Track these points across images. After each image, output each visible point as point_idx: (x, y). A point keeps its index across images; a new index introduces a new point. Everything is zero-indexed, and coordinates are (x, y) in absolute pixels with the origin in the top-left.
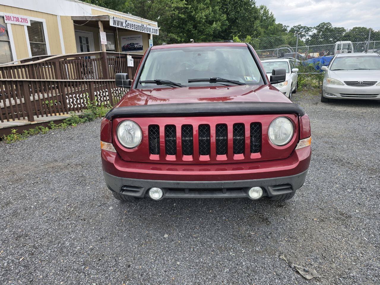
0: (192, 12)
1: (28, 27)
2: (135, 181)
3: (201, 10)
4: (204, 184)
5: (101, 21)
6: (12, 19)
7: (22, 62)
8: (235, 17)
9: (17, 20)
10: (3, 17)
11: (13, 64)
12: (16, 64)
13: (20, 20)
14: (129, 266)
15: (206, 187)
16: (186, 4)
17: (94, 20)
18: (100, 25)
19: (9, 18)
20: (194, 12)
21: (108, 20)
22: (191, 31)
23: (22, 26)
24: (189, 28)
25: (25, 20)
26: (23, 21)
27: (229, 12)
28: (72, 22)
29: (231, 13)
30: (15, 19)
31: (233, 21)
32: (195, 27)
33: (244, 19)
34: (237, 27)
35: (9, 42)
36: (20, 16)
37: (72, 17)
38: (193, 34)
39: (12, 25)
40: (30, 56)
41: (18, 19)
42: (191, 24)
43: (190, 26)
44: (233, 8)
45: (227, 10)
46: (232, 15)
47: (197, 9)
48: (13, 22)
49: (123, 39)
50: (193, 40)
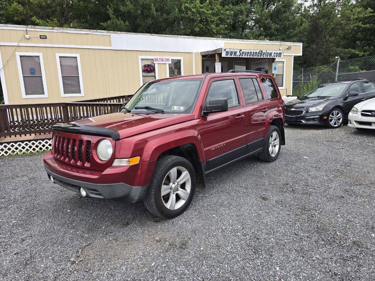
1: (169, 64)
5: (218, 54)
6: (159, 60)
9: (162, 60)
10: (153, 59)
13: (164, 60)
17: (213, 53)
18: (217, 57)
19: (156, 60)
21: (221, 52)
23: (165, 64)
25: (168, 60)
26: (166, 61)
28: (201, 57)
30: (161, 60)
35: (155, 76)
36: (164, 57)
37: (200, 53)
39: (159, 64)
48: (159, 62)
49: (253, 64)
50: (338, 57)
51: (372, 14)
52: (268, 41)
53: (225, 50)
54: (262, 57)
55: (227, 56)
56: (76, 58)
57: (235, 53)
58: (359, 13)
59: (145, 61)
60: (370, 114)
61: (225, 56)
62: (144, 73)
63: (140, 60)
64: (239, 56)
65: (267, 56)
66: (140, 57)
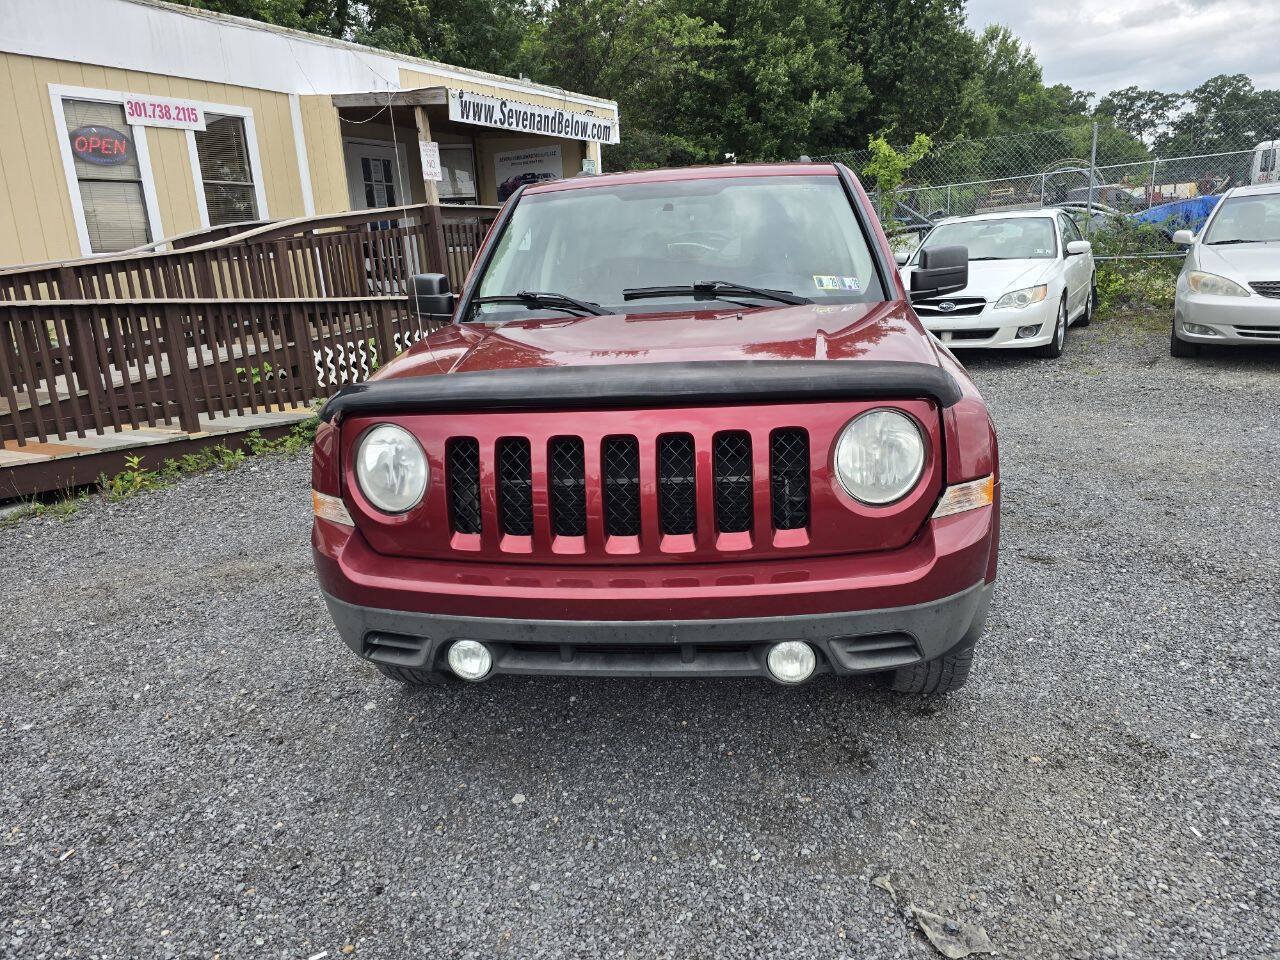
0: (745, 59)
1: (196, 132)
2: (403, 618)
3: (774, 55)
5: (424, 108)
6: (150, 112)
7: (176, 244)
8: (895, 72)
9: (166, 113)
10: (122, 107)
11: (153, 250)
12: (161, 251)
13: (174, 113)
14: (379, 891)
15: (621, 639)
16: (720, 35)
17: (401, 103)
18: (421, 121)
19: (139, 109)
20: (752, 63)
21: (444, 102)
22: (740, 124)
23: (181, 134)
24: (733, 117)
25: (190, 114)
26: (181, 116)
27: (872, 55)
28: (335, 111)
29: (879, 58)
30: (157, 110)
31: (884, 86)
32: (754, 112)
33: (922, 77)
34: (901, 103)
35: (140, 183)
36: (173, 102)
37: (334, 97)
38: (747, 133)
39: (149, 129)
40: (206, 226)
41: (168, 112)
42: (741, 101)
43: (735, 110)
44: (887, 42)
45: (866, 49)
46: (883, 66)
47: (762, 50)
48: (150, 122)
49: (501, 160)
50: (733, 155)
51: (721, 41)
52: (527, 81)
53: (460, 96)
54: (562, 135)
55: (465, 120)
57: (490, 110)
58: (691, 31)
59: (80, 111)
60: (935, 308)
61: (459, 119)
62: (82, 165)
63: (58, 108)
64: (502, 124)
65: (577, 135)
66: (58, 91)
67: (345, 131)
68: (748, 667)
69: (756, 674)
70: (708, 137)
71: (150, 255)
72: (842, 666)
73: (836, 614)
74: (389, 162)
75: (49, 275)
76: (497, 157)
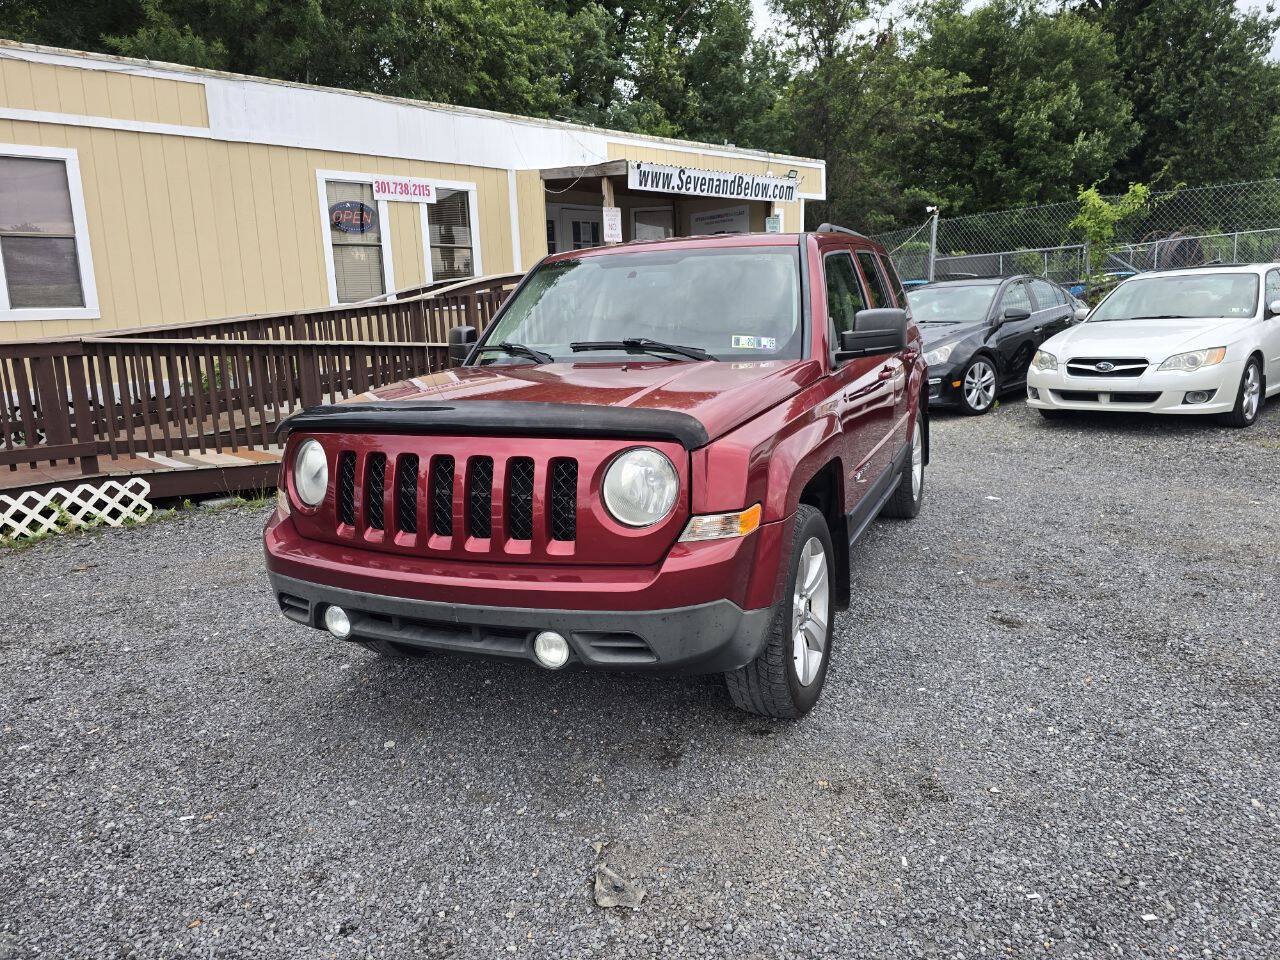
0: (1000, 108)
1: (430, 206)
3: (1034, 99)
4: (414, 605)
5: (610, 178)
6: (392, 189)
7: (399, 296)
8: (1181, 109)
9: (405, 189)
10: (371, 186)
11: (385, 300)
12: (392, 300)
13: (411, 190)
16: (966, 85)
17: (591, 175)
18: (606, 188)
19: (384, 187)
20: (1008, 111)
21: (624, 173)
22: (994, 171)
23: (415, 206)
24: (987, 163)
25: (424, 190)
26: (417, 192)
27: (1155, 94)
28: (542, 184)
29: (1163, 97)
30: (398, 187)
31: (1162, 129)
32: (1010, 158)
33: (1214, 114)
35: (380, 247)
36: (411, 181)
37: (542, 171)
38: (1000, 181)
39: (392, 205)
40: (429, 281)
41: (406, 188)
42: (995, 148)
43: (990, 156)
44: (1173, 78)
45: (1148, 88)
46: (1168, 103)
47: (1020, 96)
48: (391, 197)
49: (697, 220)
50: (935, 208)
51: (967, 90)
52: (732, 147)
53: (639, 166)
54: (742, 197)
55: (643, 188)
56: (62, 163)
57: (668, 177)
58: (936, 83)
59: (340, 189)
60: (1092, 368)
61: (638, 187)
62: (337, 233)
63: (322, 188)
64: (680, 189)
65: (756, 196)
66: (323, 175)
67: (549, 199)
68: (517, 650)
69: (523, 656)
70: (954, 187)
71: (382, 304)
72: (586, 657)
73: (579, 612)
74: (597, 224)
75: (286, 321)
76: (694, 216)
